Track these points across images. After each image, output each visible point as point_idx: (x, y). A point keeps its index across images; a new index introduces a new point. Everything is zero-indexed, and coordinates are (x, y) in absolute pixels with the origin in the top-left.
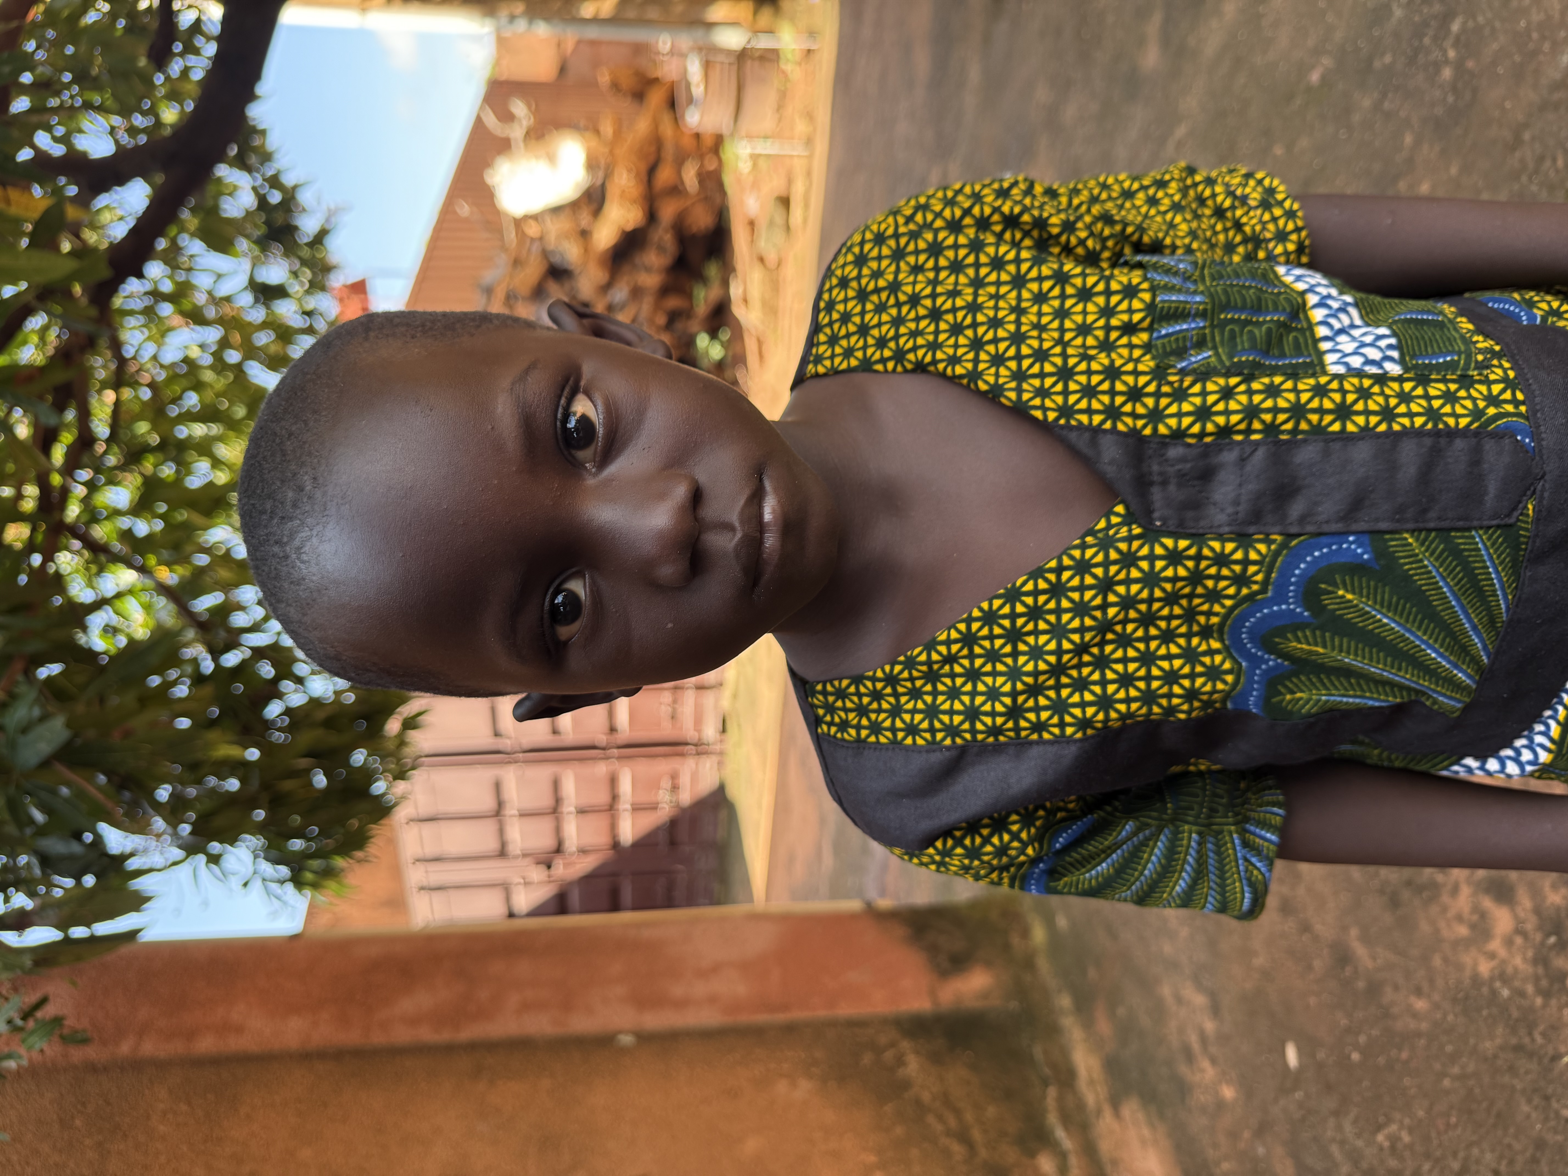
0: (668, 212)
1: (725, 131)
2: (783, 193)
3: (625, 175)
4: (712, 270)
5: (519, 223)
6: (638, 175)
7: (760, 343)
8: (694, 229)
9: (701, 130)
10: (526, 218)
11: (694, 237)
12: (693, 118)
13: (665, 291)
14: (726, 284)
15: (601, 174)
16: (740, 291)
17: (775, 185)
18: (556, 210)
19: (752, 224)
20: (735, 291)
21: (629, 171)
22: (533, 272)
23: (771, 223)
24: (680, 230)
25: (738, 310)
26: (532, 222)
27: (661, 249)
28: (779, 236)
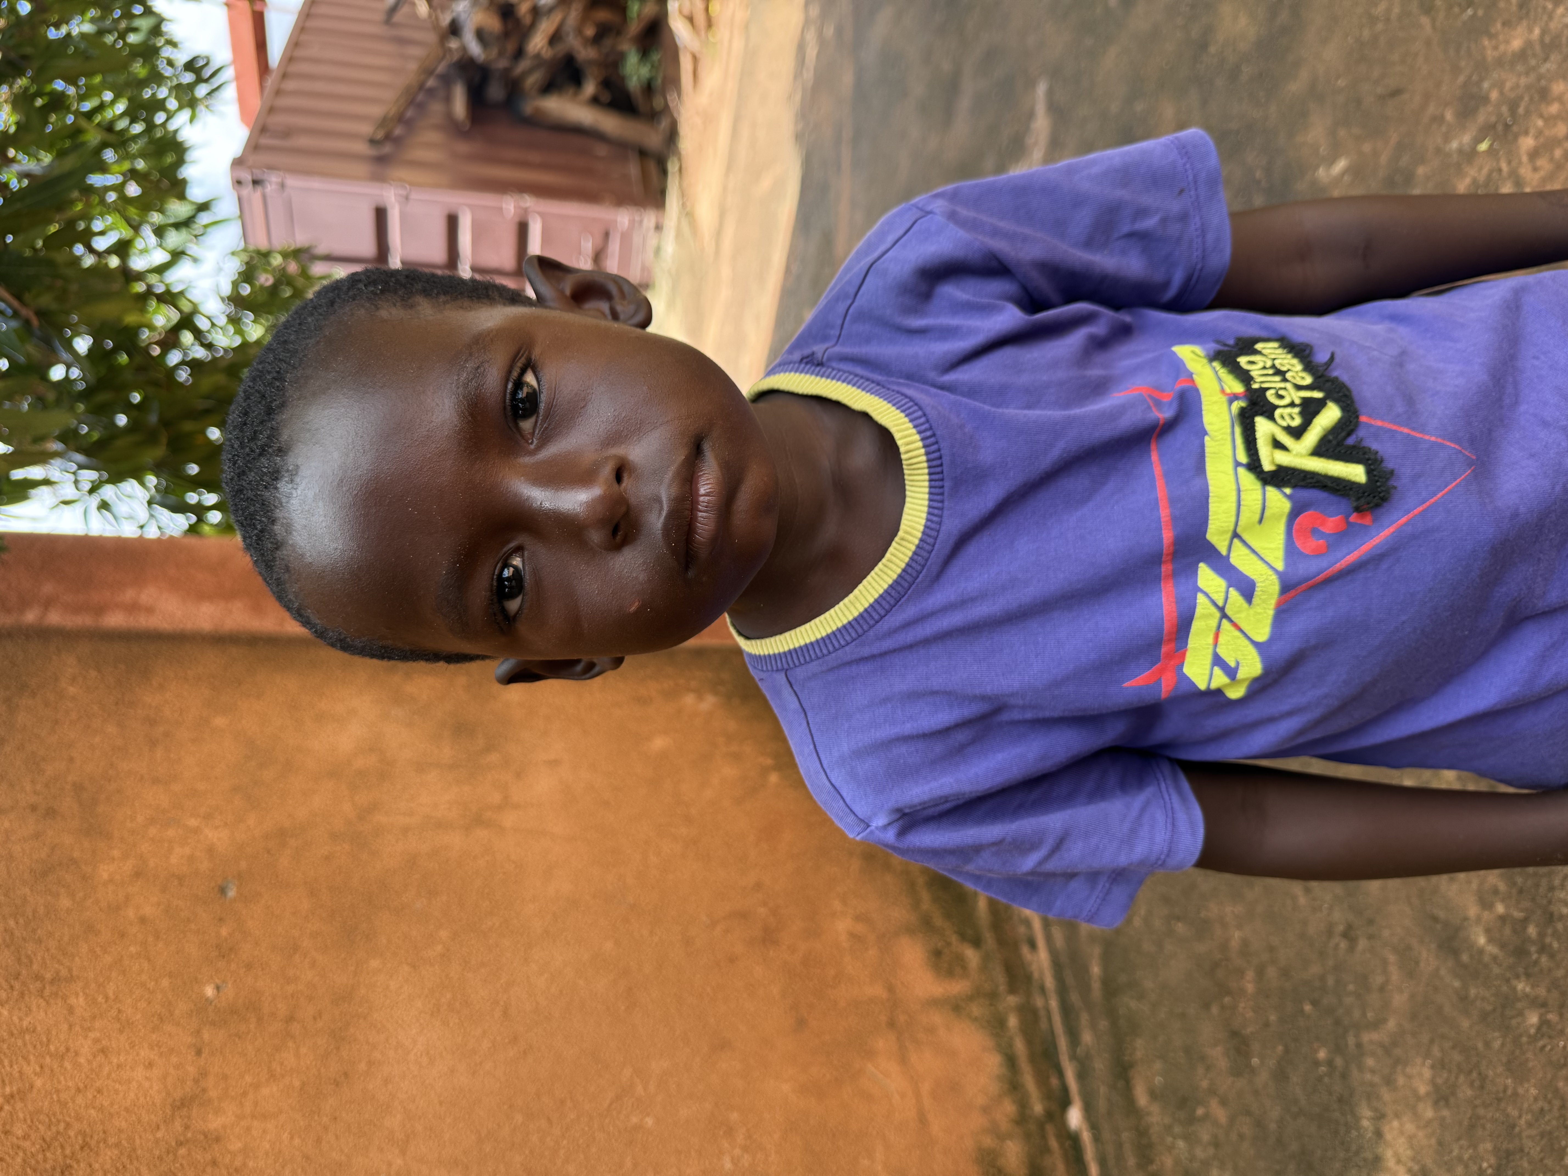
7: (696, 61)
16: (680, 3)
20: (673, 3)
25: (674, 25)
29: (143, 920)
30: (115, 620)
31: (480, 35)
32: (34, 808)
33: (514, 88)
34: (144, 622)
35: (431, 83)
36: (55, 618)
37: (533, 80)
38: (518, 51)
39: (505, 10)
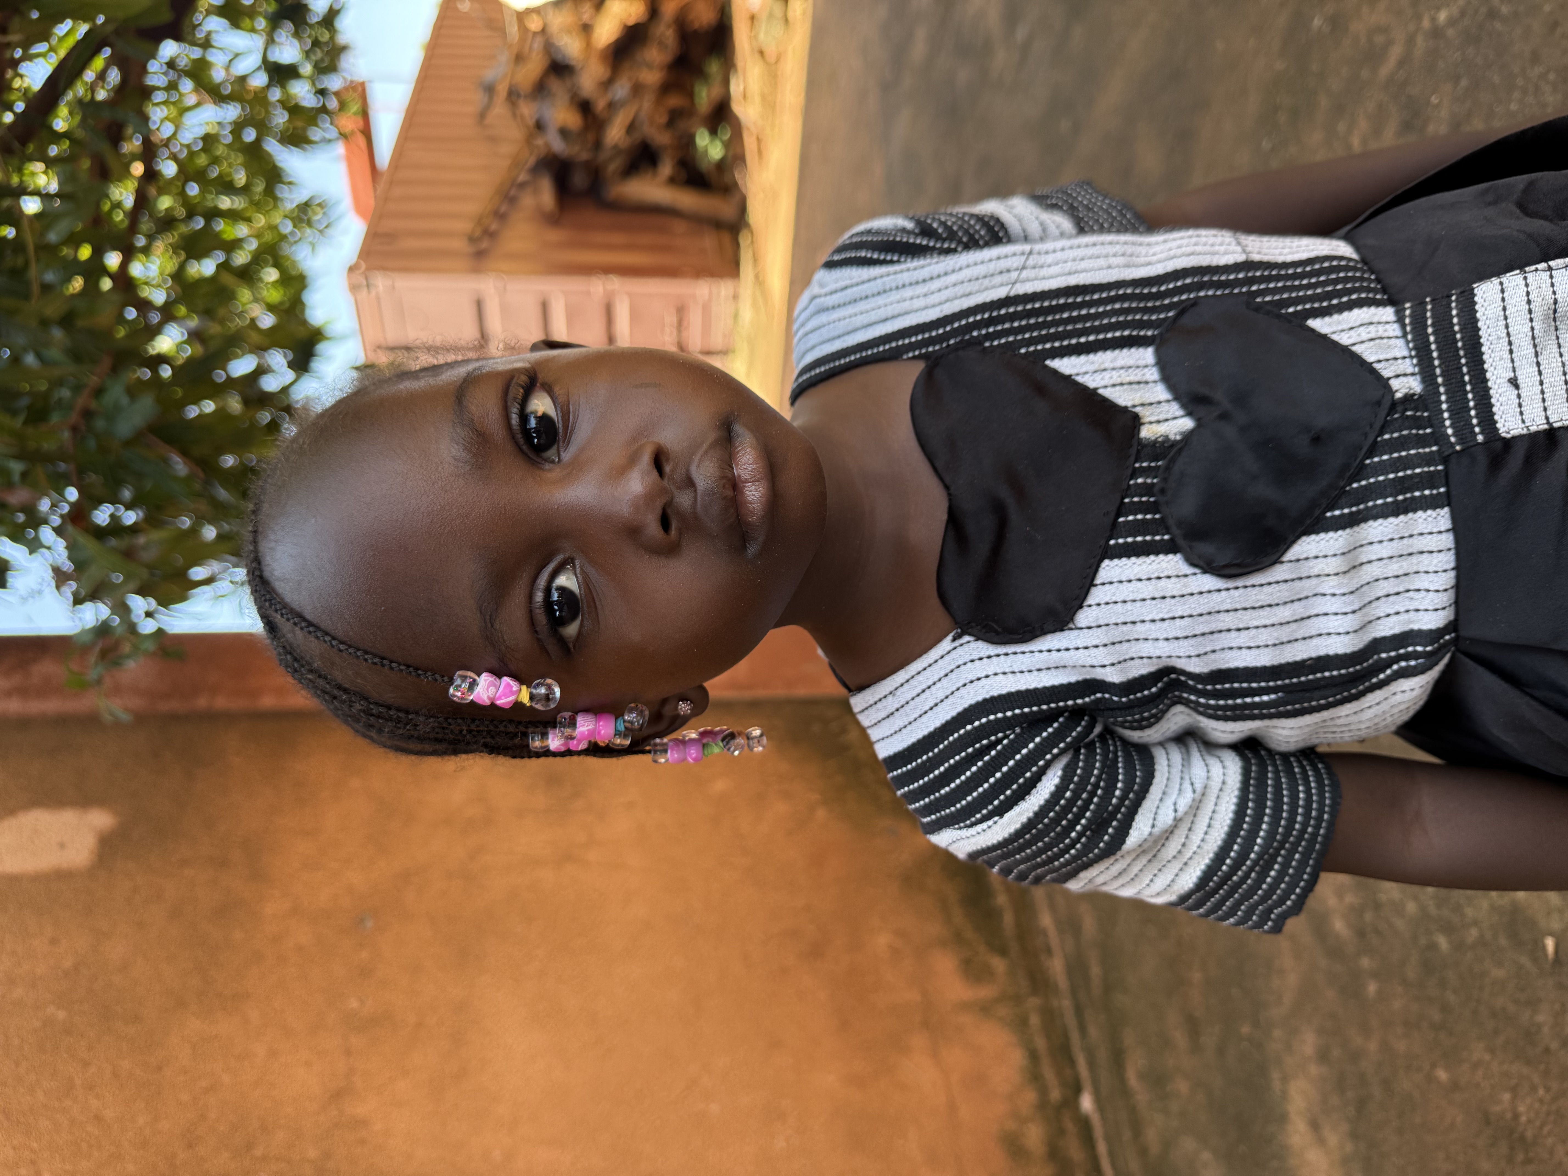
0: (670, 6)
4: (714, 67)
5: (521, 17)
7: (759, 140)
8: (696, 25)
10: (528, 11)
11: (695, 32)
13: (665, 89)
14: (726, 82)
16: (742, 87)
18: (558, 4)
19: (752, 18)
20: (736, 88)
22: (534, 67)
23: (771, 16)
24: (682, 26)
25: (738, 108)
26: (534, 16)
27: (661, 44)
28: (778, 29)
29: (300, 948)
31: (564, 133)
33: (596, 175)
35: (522, 177)
37: (613, 167)
38: (598, 145)
39: (585, 107)
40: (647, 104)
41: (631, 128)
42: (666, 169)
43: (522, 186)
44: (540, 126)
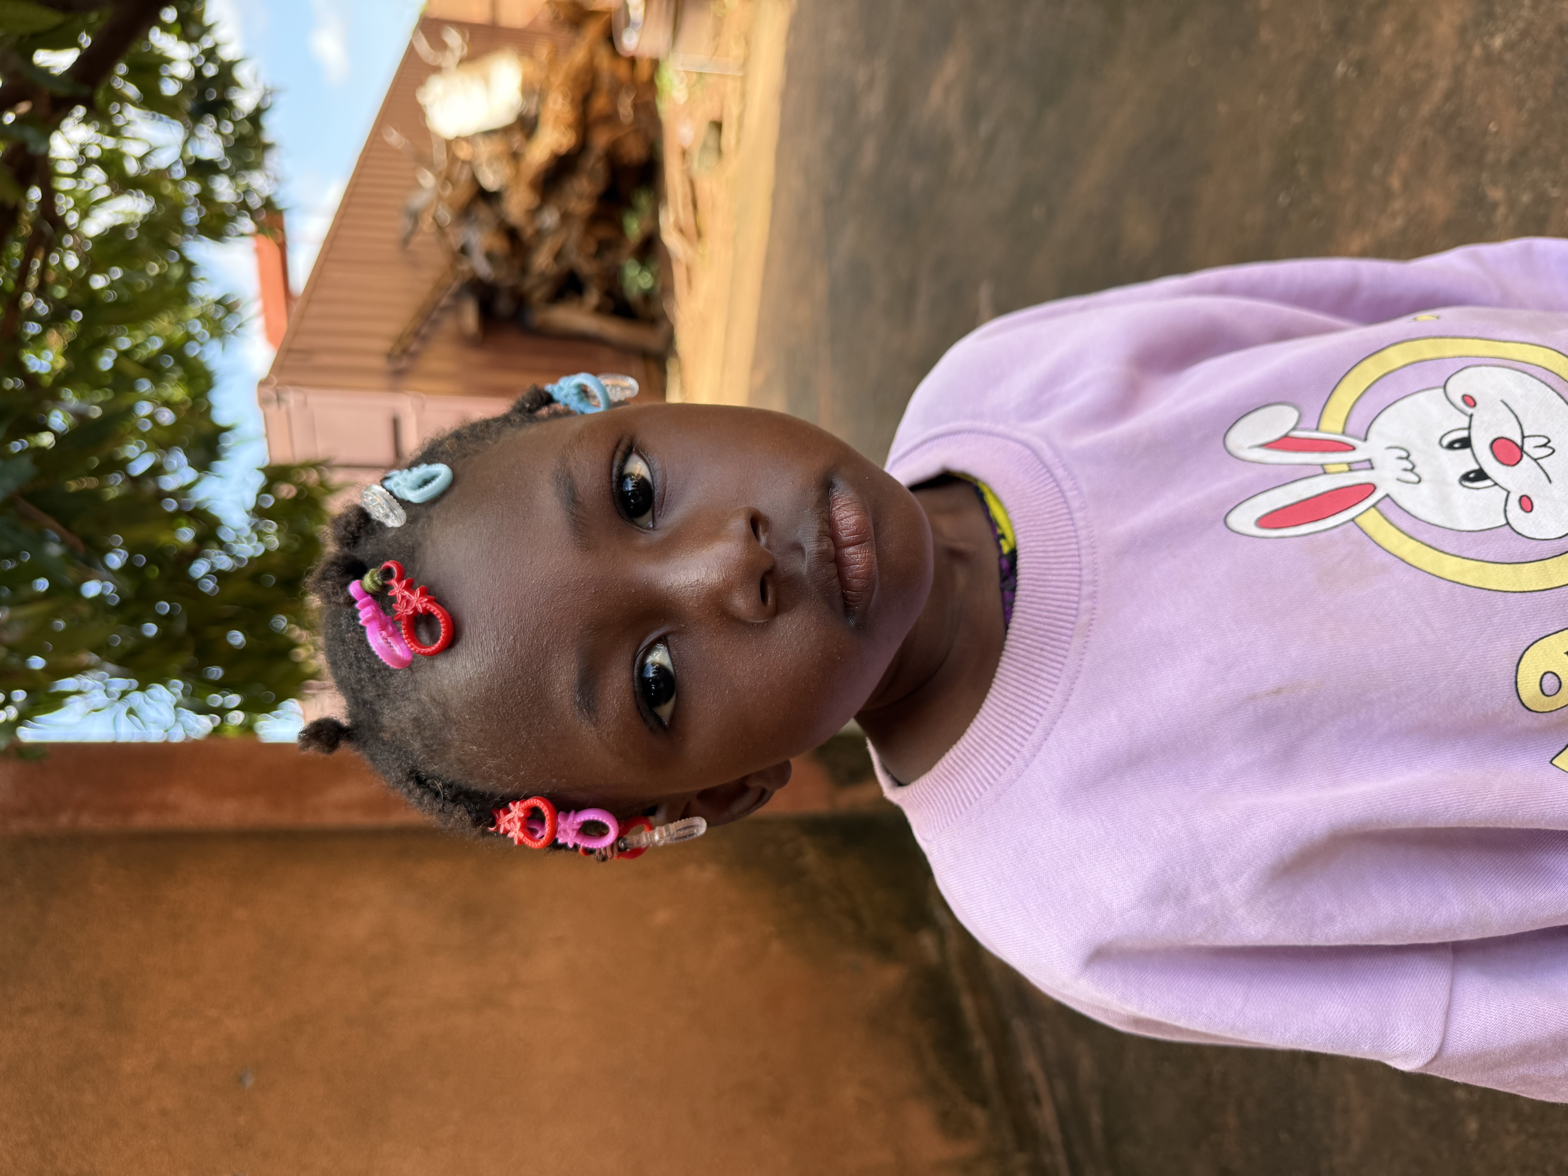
0: (601, 140)
1: (661, 56)
2: (716, 118)
3: (560, 100)
4: (643, 201)
5: (450, 144)
6: (573, 101)
8: (627, 160)
9: (638, 54)
10: (458, 139)
11: (626, 166)
12: (630, 42)
13: (594, 220)
14: (656, 215)
15: (535, 99)
16: (671, 220)
17: (707, 110)
18: (489, 134)
19: (684, 153)
20: (665, 219)
21: (565, 97)
22: (463, 193)
23: (704, 147)
24: (612, 158)
25: (667, 240)
26: (464, 145)
27: (592, 176)
28: (710, 159)
29: (164, 1113)
30: (143, 820)
31: (490, 256)
32: (61, 1006)
33: (521, 301)
34: (171, 821)
35: (445, 301)
36: (86, 821)
37: (539, 294)
38: (524, 270)
39: (512, 234)
40: (576, 232)
41: (558, 256)
42: (593, 298)
43: (445, 309)
44: (464, 251)
